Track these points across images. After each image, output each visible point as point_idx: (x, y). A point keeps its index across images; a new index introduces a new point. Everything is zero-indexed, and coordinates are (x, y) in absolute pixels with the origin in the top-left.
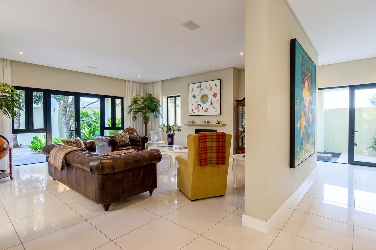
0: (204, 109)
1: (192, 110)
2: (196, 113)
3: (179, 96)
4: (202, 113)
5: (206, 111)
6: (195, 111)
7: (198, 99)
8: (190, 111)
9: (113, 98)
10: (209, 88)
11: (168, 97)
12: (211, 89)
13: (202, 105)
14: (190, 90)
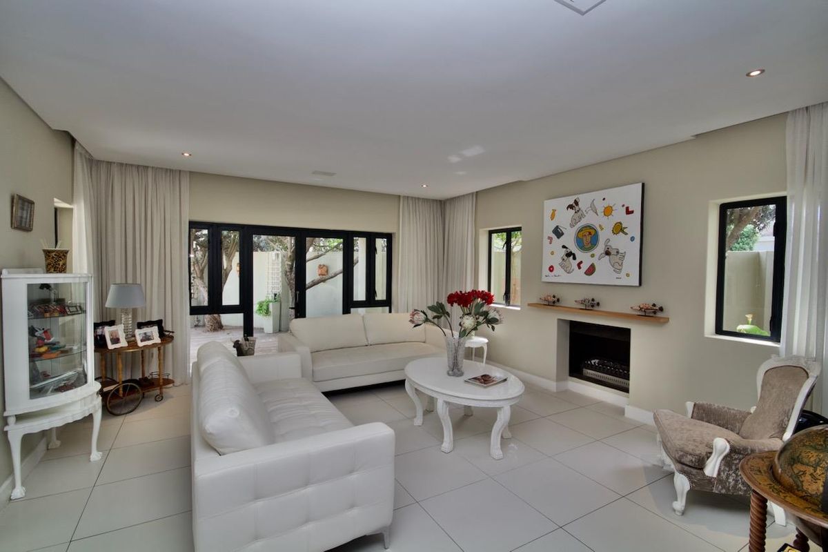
0: (585, 267)
1: (551, 269)
2: (561, 276)
3: (519, 229)
4: (579, 276)
5: (591, 270)
6: (558, 270)
7: (569, 239)
8: (546, 271)
9: (371, 238)
10: (600, 210)
11: (491, 233)
12: (608, 211)
13: (580, 255)
14: (547, 214)
